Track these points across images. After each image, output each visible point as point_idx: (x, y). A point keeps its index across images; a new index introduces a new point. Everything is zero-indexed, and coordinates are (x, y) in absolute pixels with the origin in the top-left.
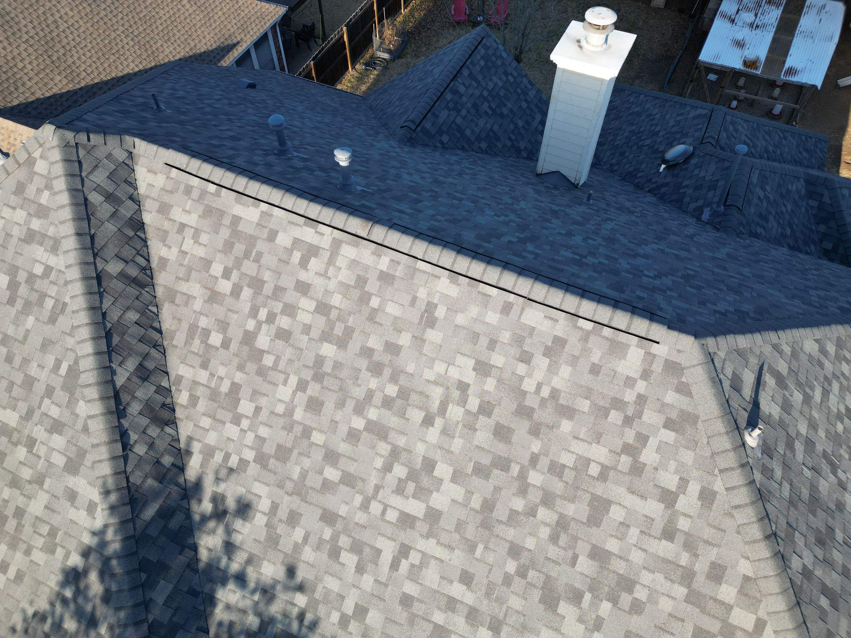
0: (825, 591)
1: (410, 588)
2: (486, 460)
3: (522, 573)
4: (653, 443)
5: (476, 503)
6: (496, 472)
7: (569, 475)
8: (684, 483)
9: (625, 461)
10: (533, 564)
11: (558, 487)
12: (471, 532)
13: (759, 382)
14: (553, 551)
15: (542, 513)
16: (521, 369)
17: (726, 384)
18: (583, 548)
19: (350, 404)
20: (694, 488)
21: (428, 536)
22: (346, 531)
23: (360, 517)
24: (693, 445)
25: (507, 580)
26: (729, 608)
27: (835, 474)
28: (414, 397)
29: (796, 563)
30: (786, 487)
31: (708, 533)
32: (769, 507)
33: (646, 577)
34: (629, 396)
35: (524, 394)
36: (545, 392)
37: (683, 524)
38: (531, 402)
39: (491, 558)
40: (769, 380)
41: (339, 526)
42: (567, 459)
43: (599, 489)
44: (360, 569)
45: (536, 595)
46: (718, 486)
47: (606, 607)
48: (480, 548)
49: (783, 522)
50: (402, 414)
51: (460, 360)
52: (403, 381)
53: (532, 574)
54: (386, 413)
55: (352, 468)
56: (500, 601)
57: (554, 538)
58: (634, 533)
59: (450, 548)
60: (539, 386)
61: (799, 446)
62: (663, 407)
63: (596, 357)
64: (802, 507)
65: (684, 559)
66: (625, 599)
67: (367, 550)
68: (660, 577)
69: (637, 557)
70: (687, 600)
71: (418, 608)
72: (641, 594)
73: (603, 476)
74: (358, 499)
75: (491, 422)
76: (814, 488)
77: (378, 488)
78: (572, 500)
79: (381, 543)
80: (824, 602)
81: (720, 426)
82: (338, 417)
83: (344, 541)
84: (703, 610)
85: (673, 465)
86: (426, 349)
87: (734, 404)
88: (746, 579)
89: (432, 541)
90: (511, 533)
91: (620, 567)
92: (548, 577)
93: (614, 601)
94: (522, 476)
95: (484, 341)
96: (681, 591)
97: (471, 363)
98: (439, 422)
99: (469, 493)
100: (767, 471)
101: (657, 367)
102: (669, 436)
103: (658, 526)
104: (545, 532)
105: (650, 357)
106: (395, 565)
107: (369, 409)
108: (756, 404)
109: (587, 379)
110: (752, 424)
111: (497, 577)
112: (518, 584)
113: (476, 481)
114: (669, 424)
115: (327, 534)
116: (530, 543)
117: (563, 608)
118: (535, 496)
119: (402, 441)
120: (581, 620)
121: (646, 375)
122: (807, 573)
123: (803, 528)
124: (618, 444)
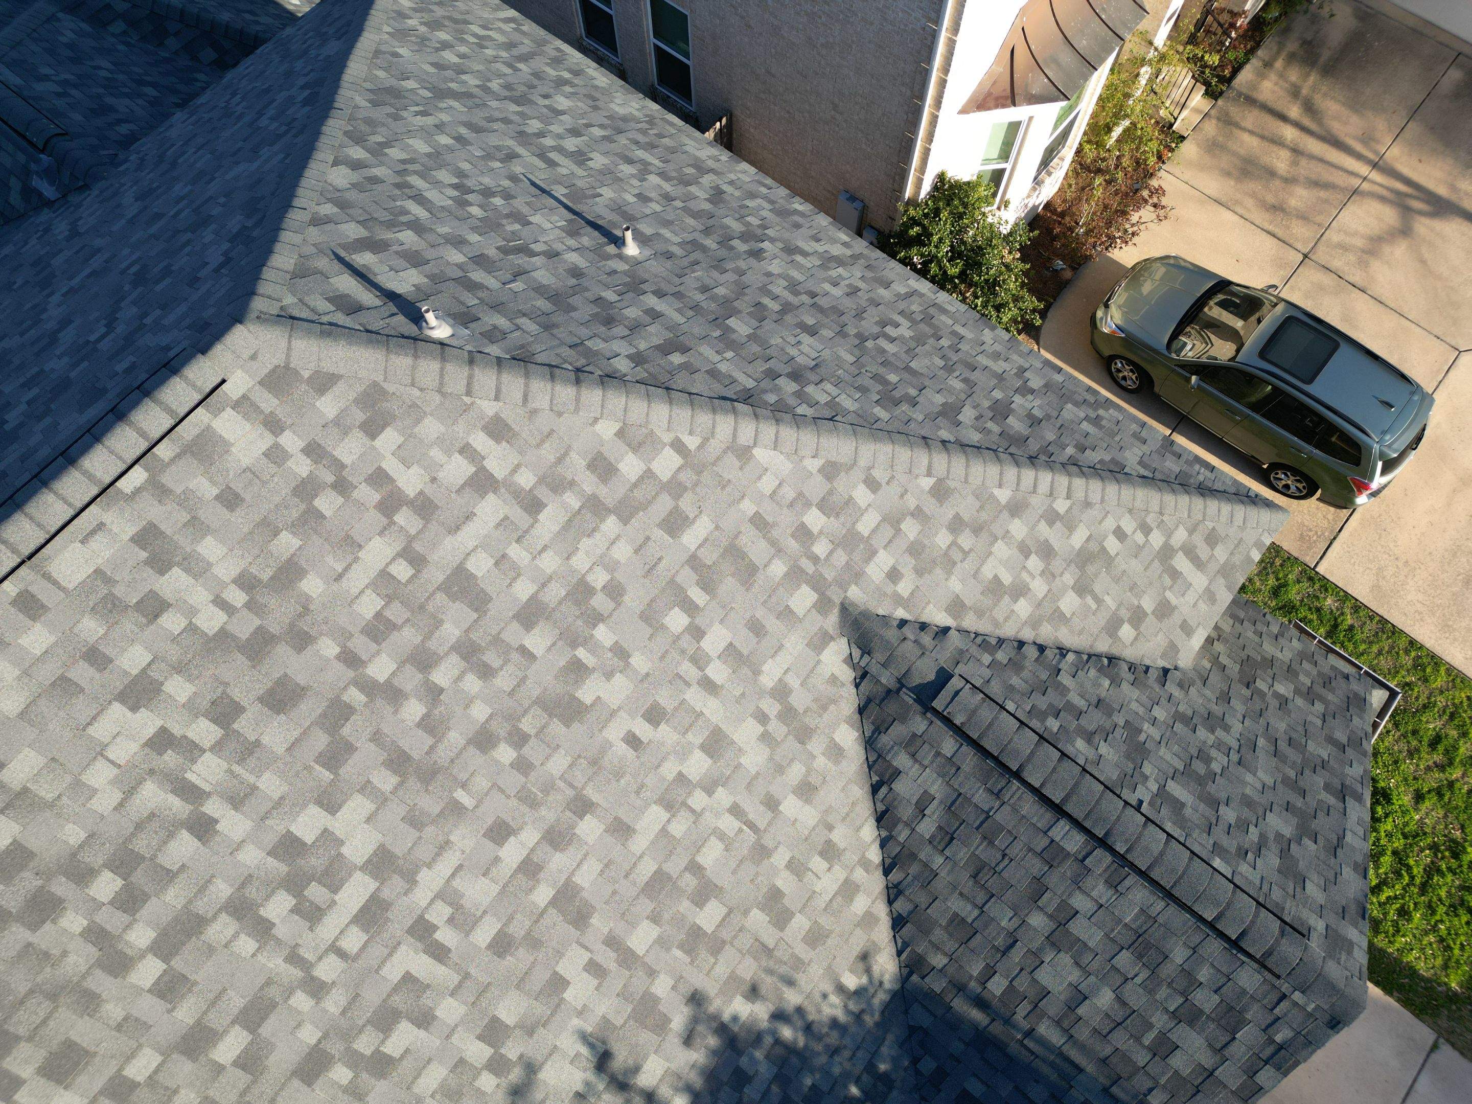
0: (665, 349)
1: (484, 934)
2: (320, 741)
3: (519, 739)
4: (391, 465)
5: (385, 781)
6: (346, 731)
7: (395, 612)
8: (466, 450)
9: (403, 518)
10: (513, 718)
11: (408, 637)
12: (430, 804)
13: (360, 275)
14: (503, 681)
15: (441, 676)
16: (172, 622)
17: (340, 318)
18: (514, 634)
19: (101, 983)
20: (480, 441)
21: (411, 880)
22: (349, 1035)
23: (334, 1003)
24: (416, 412)
25: (522, 766)
26: (649, 474)
27: (533, 254)
28: (141, 845)
29: (622, 365)
30: (523, 321)
31: (548, 453)
32: (540, 358)
33: (580, 562)
34: (302, 467)
35: (223, 634)
36: (237, 597)
37: (526, 480)
38: (245, 626)
39: (481, 783)
40: (364, 259)
41: (335, 1048)
42: (369, 606)
43: (435, 575)
44: (424, 1020)
45: (557, 728)
46: (489, 408)
47: (603, 634)
48: (461, 795)
49: (566, 352)
50: (169, 876)
51: (100, 730)
52: (94, 857)
53: (527, 725)
54: (151, 909)
55: (236, 1002)
56: (548, 788)
57: (486, 672)
58: (516, 552)
59: (444, 846)
60: (220, 603)
61: (477, 276)
62: (340, 424)
63: (206, 489)
64: (558, 318)
65: (573, 501)
66: (600, 602)
67: (397, 1001)
68: (585, 543)
69: (549, 562)
70: (625, 521)
71: (518, 929)
72: (599, 579)
73: (417, 561)
74: (301, 1001)
75: (253, 710)
76: (540, 290)
77: (293, 958)
78: (438, 623)
79: (393, 972)
80: (676, 359)
81: (402, 362)
82: (113, 1011)
83: (365, 1044)
84: (644, 506)
85: (436, 453)
86: (47, 792)
87: (376, 325)
88: (620, 434)
89: (424, 876)
90: (455, 737)
91: (555, 592)
92: (539, 702)
93: (597, 618)
94: (370, 688)
95: (82, 673)
96: (611, 525)
97: (117, 710)
98: (212, 807)
99: (366, 788)
100: (494, 335)
101: (268, 402)
102: (389, 439)
103: (517, 514)
104: (472, 683)
105: (243, 404)
106: (439, 953)
107: (127, 943)
108: (391, 296)
109: (242, 521)
110: (418, 318)
111: (512, 781)
112: (532, 751)
113: (350, 769)
114: (372, 429)
115: (341, 1074)
116: (480, 712)
117: (587, 693)
118: (410, 680)
119: (222, 890)
120: (609, 675)
121: (274, 425)
122: (638, 359)
123: (584, 332)
124: (375, 518)
